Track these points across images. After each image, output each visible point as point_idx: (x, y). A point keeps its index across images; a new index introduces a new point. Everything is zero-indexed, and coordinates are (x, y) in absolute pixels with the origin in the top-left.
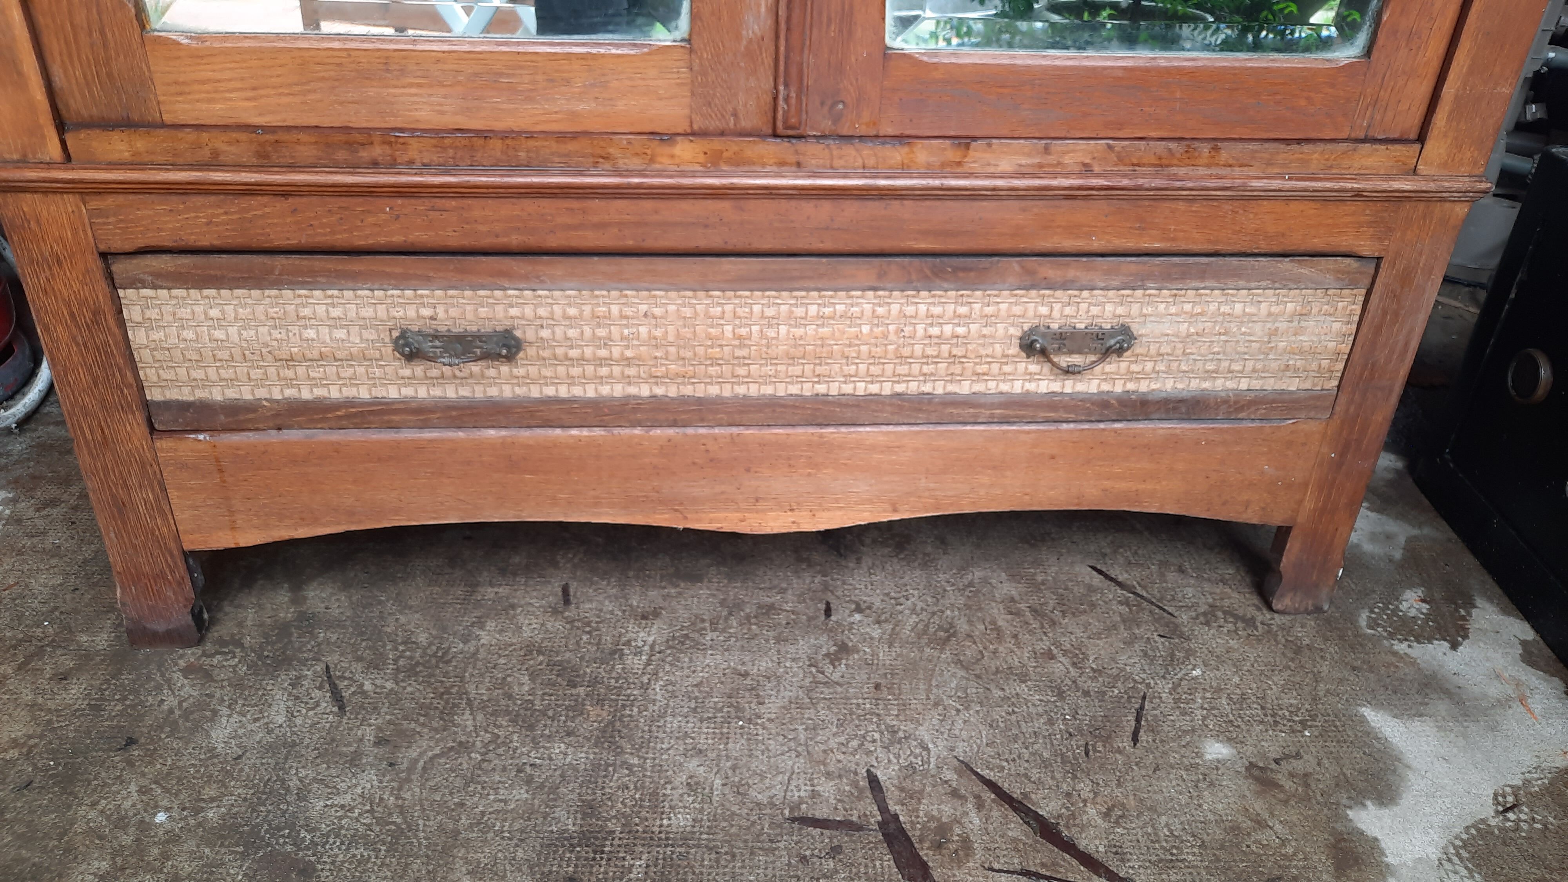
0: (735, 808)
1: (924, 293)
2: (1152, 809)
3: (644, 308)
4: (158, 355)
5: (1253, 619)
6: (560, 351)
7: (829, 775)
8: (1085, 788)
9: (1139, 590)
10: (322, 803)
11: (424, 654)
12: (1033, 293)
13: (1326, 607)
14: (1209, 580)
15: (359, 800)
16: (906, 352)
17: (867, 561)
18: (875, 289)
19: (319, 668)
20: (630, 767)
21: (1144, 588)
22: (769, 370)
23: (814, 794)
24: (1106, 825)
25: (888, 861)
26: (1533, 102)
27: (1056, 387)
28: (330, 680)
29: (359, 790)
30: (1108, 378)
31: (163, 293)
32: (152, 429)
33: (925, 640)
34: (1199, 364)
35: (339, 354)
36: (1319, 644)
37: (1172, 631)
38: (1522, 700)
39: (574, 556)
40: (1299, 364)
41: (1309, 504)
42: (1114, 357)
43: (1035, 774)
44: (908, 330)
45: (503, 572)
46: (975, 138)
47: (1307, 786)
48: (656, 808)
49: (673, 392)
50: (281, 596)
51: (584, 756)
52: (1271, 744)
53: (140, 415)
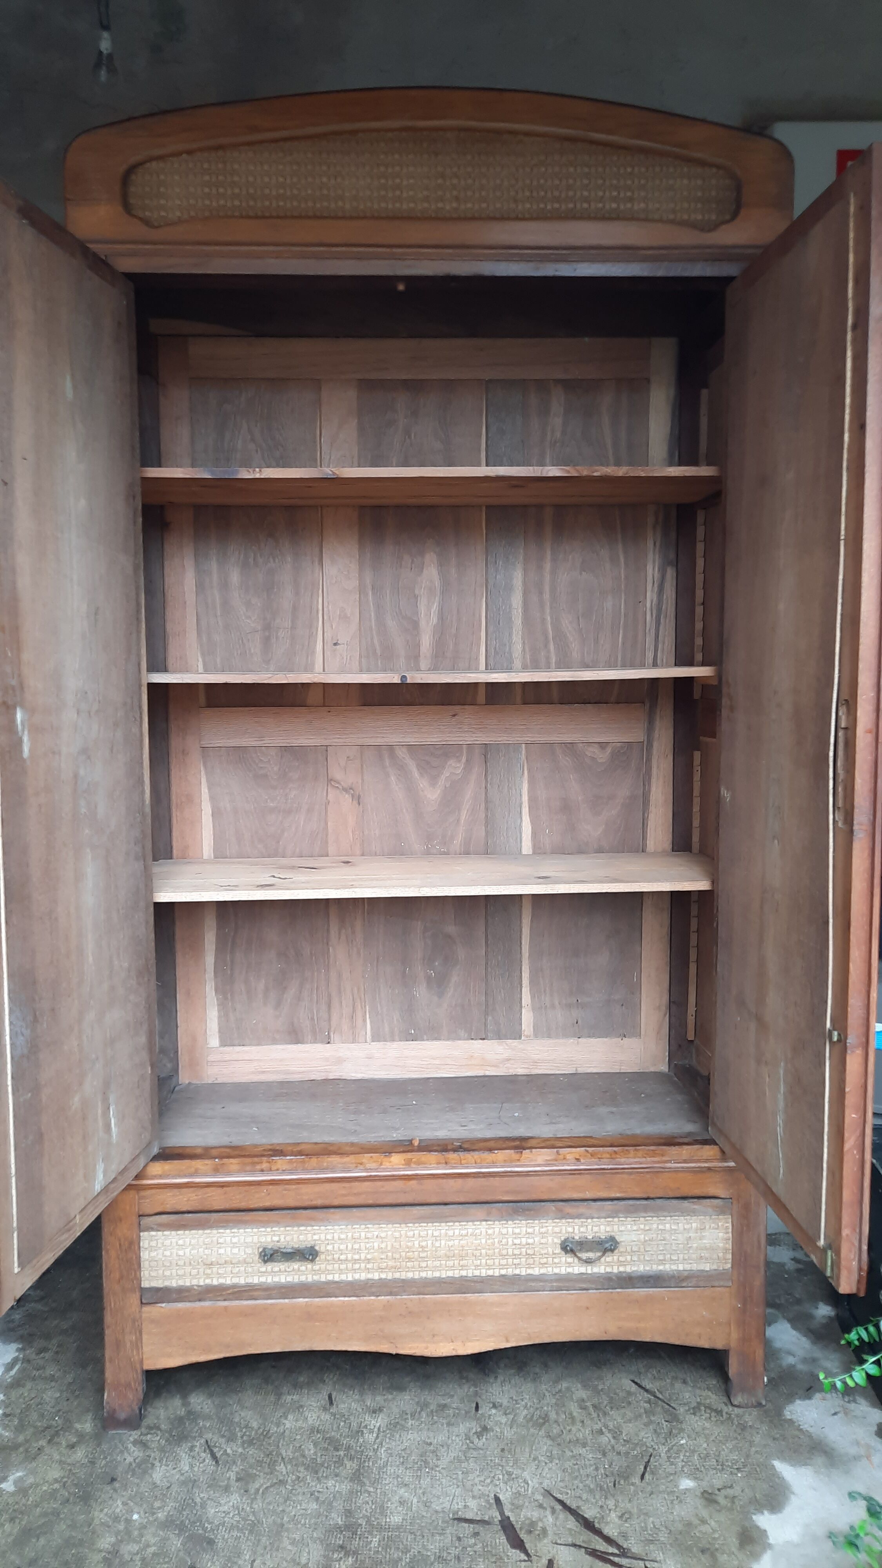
0: (424, 1514)
1: (510, 1222)
2: (646, 1514)
3: (376, 1233)
4: (152, 1264)
5: (721, 1411)
6: (336, 1256)
7: (474, 1497)
8: (611, 1503)
9: (658, 1394)
10: (213, 1511)
11: (256, 1433)
12: (564, 1221)
13: (764, 1403)
14: (700, 1388)
15: (231, 1509)
16: (504, 1252)
17: (501, 1378)
18: (486, 1221)
19: (203, 1441)
20: (369, 1493)
21: (661, 1393)
22: (437, 1263)
23: (465, 1506)
24: (620, 1522)
25: (504, 1539)
27: (583, 1270)
28: (209, 1447)
29: (231, 1504)
30: (608, 1264)
31: (160, 1233)
32: (142, 1303)
33: (530, 1424)
34: (655, 1256)
35: (234, 1261)
36: (757, 1425)
37: (673, 1418)
38: (868, 1457)
39: (334, 1377)
40: (707, 1255)
41: (735, 1335)
42: (609, 1253)
43: (584, 1496)
44: (504, 1241)
45: (295, 1387)
46: (524, 1149)
47: (733, 1502)
48: (383, 1511)
49: (390, 1276)
50: (177, 1402)
51: (344, 1487)
52: (718, 1480)
53: (138, 1294)
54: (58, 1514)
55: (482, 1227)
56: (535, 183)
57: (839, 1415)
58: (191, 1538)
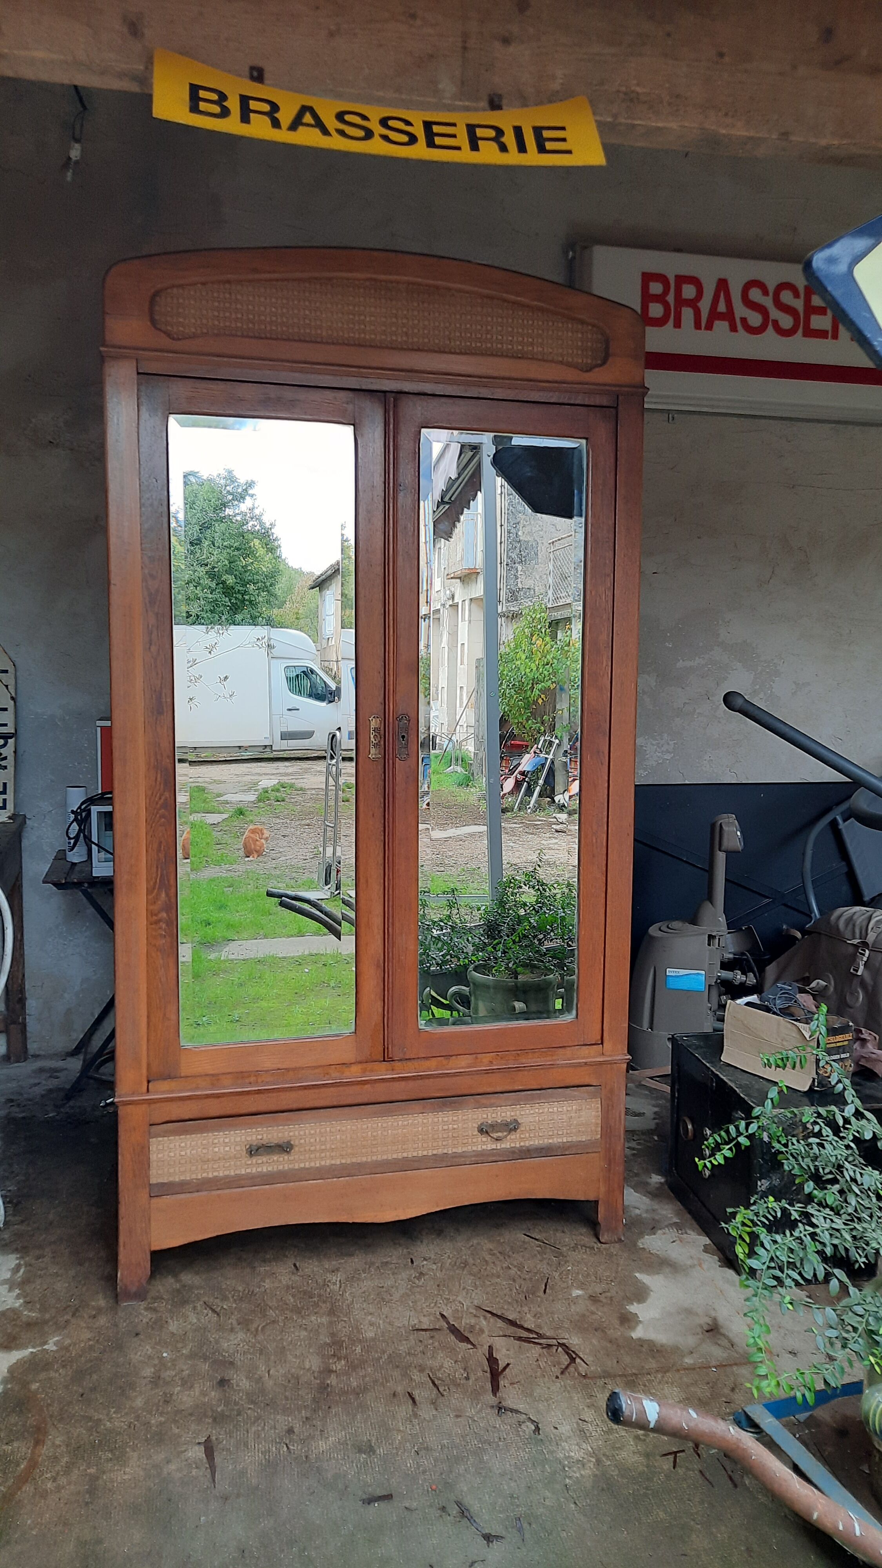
0: (390, 1329)
1: (440, 1113)
2: (552, 1313)
3: (339, 1128)
4: (159, 1164)
5: (593, 1248)
6: (307, 1148)
7: (424, 1316)
8: (526, 1309)
9: (545, 1242)
10: (226, 1345)
11: (243, 1293)
12: (480, 1109)
13: (623, 1239)
14: (575, 1235)
15: (240, 1342)
16: (436, 1136)
17: (425, 1241)
18: (423, 1113)
19: (201, 1303)
20: (345, 1321)
21: (548, 1240)
22: (385, 1149)
23: (420, 1322)
24: (535, 1319)
25: (453, 1337)
26: (724, 995)
27: (494, 1147)
28: (208, 1306)
29: (239, 1339)
30: (512, 1141)
31: (166, 1138)
32: (150, 1195)
33: (455, 1267)
34: (546, 1133)
35: (226, 1157)
36: (620, 1253)
37: (559, 1254)
38: (700, 1265)
39: (294, 1253)
40: (584, 1129)
41: (603, 1189)
42: (514, 1132)
43: (506, 1307)
45: (264, 1261)
46: (451, 1056)
47: (612, 1300)
48: (359, 1331)
49: (349, 1161)
50: (170, 1280)
51: (325, 1320)
52: (598, 1288)
53: (148, 1190)
54: (101, 1360)
55: (420, 1118)
56: (463, 327)
57: (678, 1242)
58: (215, 1362)
